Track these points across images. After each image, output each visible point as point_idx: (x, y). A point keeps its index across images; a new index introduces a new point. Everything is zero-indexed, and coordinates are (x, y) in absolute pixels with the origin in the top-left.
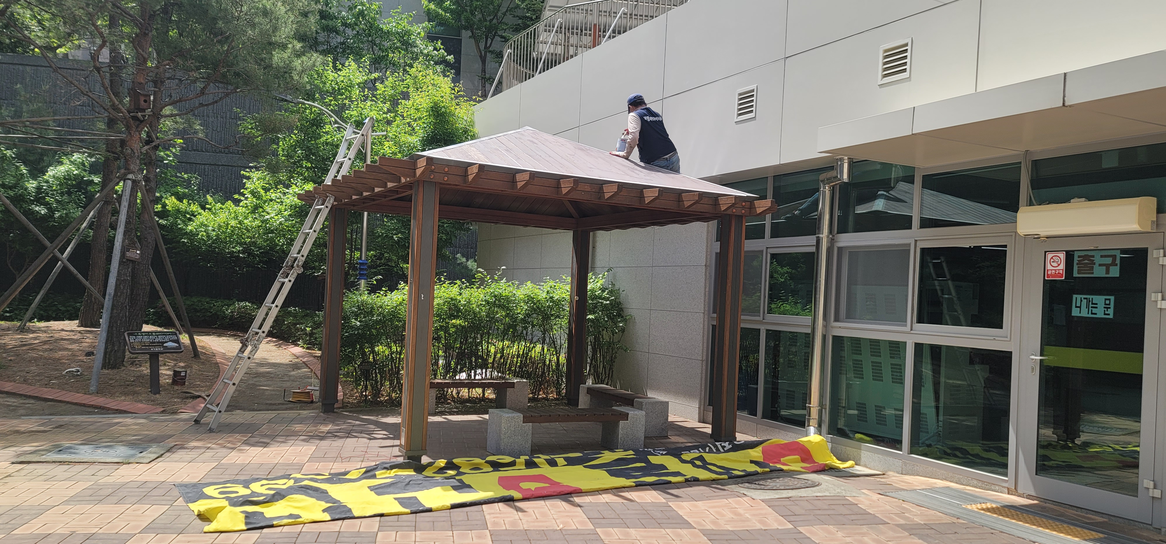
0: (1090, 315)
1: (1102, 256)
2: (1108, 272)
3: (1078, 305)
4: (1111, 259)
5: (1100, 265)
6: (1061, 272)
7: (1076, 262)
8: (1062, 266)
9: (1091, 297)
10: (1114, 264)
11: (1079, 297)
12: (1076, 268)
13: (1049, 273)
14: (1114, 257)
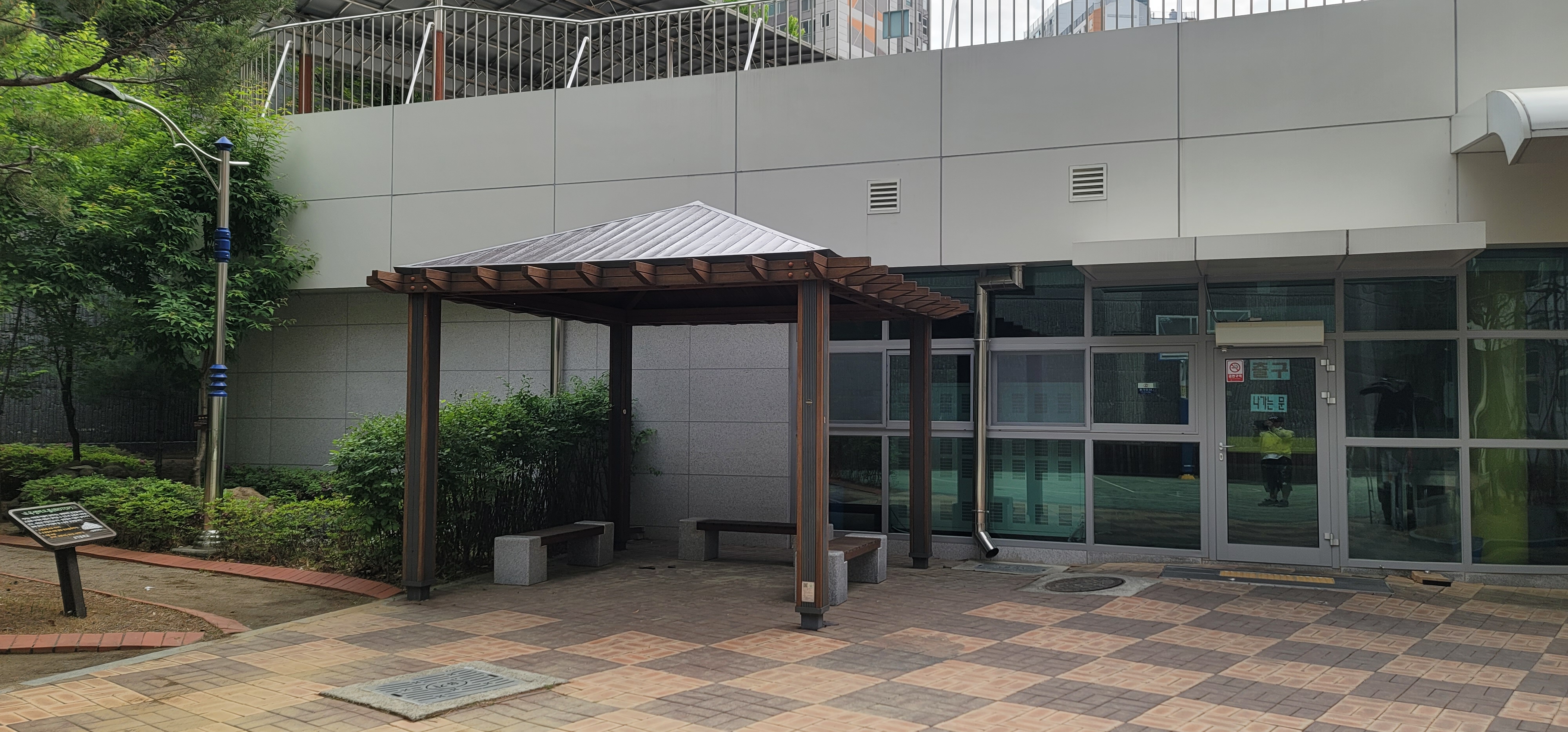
0: (1267, 410)
1: (1274, 364)
2: (1280, 376)
3: (1256, 402)
4: (1282, 366)
5: (1273, 371)
6: (1241, 376)
7: (1251, 368)
8: (1241, 372)
9: (1266, 396)
10: (1285, 370)
11: (1256, 396)
12: (1252, 373)
13: (1230, 377)
14: (1285, 364)
